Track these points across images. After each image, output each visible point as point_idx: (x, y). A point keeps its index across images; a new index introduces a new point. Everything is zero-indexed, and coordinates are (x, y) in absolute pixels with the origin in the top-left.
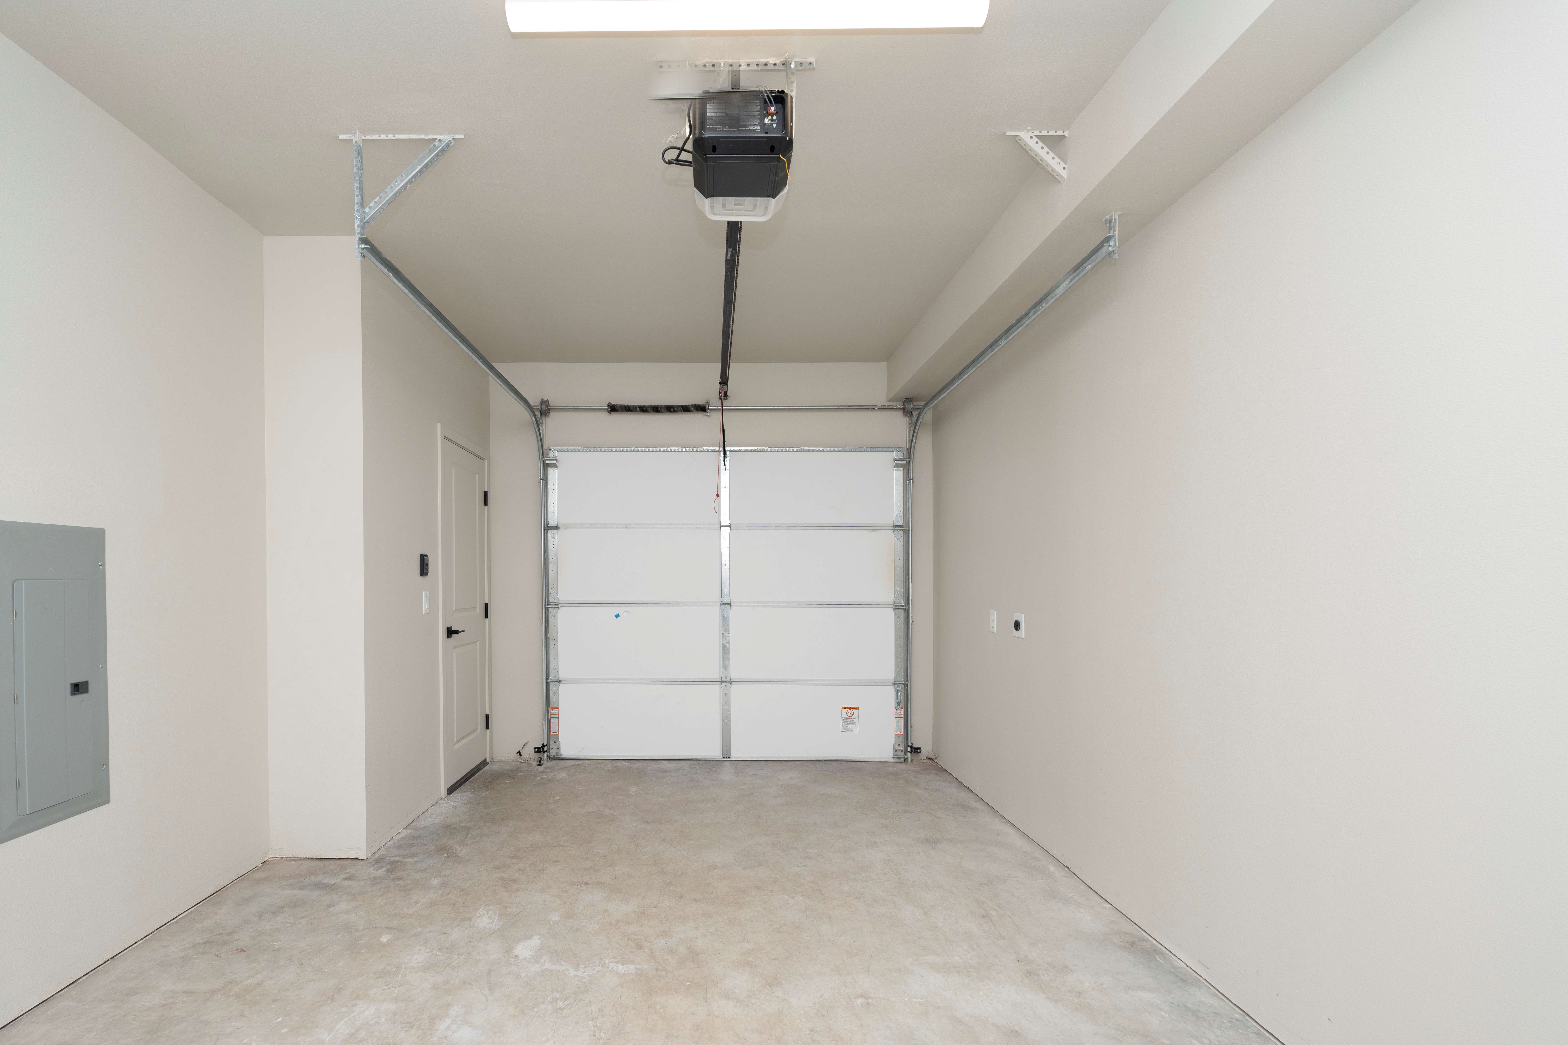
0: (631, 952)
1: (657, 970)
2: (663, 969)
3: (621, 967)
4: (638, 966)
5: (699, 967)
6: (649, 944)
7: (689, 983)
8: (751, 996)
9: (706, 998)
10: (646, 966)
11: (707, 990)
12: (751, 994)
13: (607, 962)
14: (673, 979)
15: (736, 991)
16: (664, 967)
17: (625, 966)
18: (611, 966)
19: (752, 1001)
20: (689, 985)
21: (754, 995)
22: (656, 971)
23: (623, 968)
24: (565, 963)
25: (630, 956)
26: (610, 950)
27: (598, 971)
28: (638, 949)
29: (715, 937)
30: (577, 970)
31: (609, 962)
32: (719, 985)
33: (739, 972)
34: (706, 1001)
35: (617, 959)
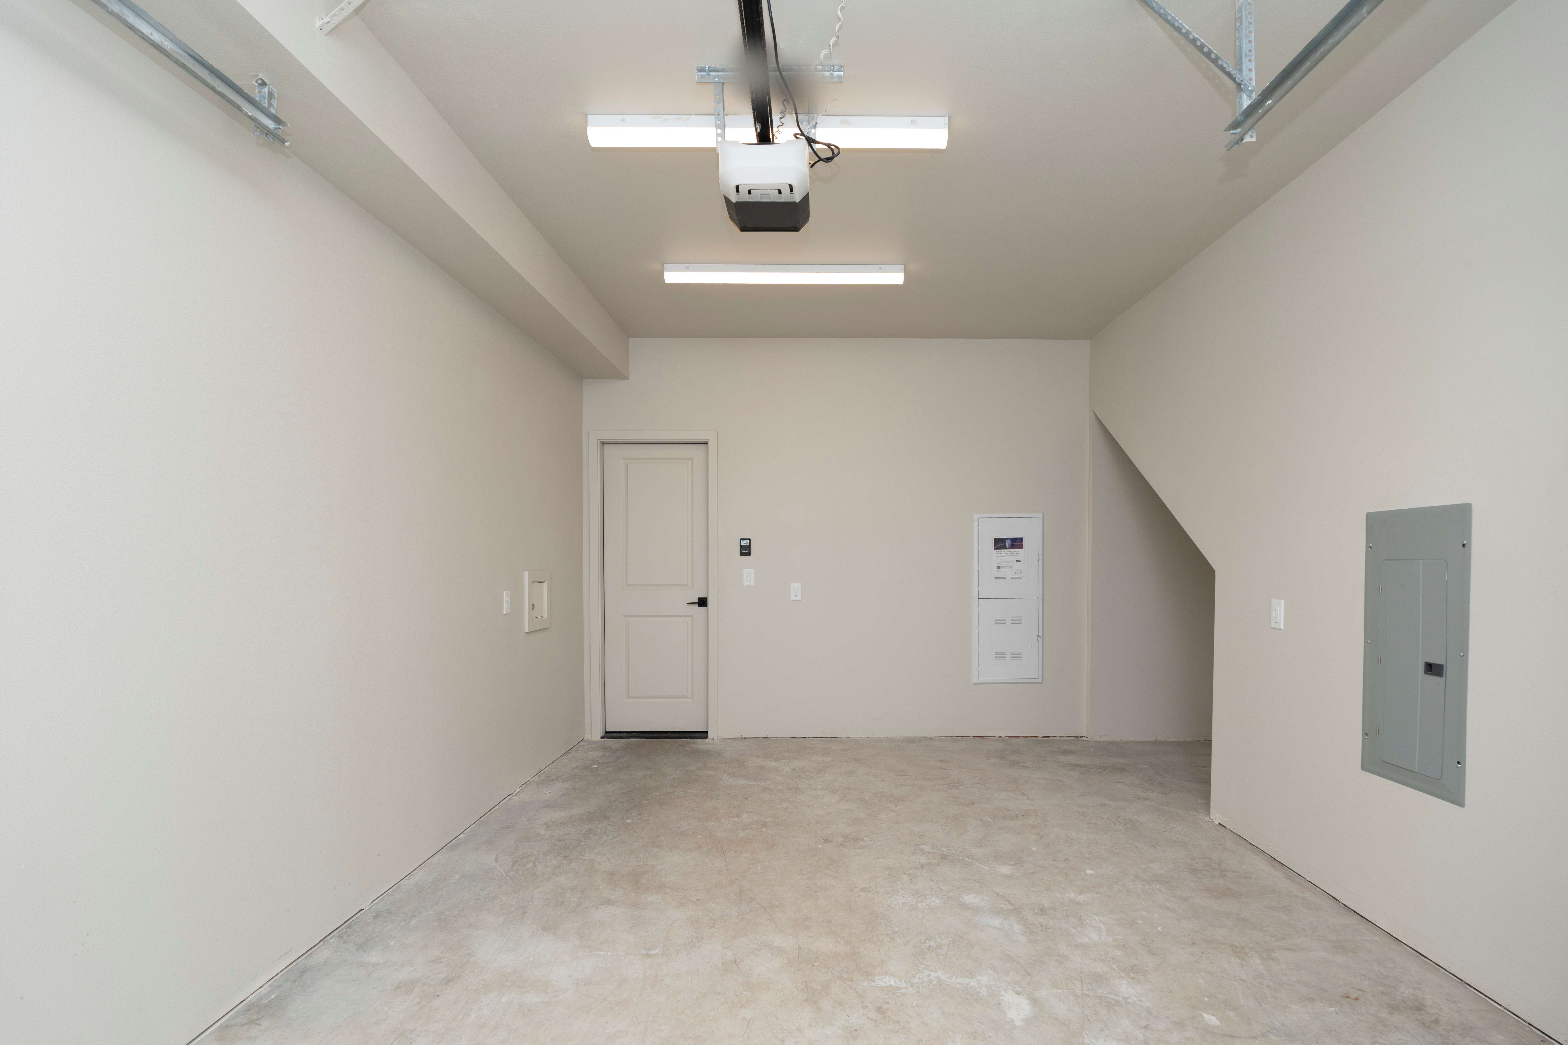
0: (888, 1003)
1: (852, 980)
2: (846, 981)
3: (892, 983)
4: (874, 984)
5: (806, 982)
6: (869, 1016)
7: (816, 964)
8: (756, 950)
9: (799, 949)
10: (865, 984)
11: (798, 956)
12: (756, 952)
13: (909, 988)
14: (833, 969)
15: (769, 955)
16: (844, 982)
17: (888, 984)
18: (904, 984)
19: (756, 946)
20: (816, 962)
21: (753, 952)
22: (852, 978)
23: (890, 982)
24: (956, 986)
25: (887, 997)
26: (914, 1004)
27: (915, 977)
28: (881, 1007)
29: (785, 1027)
30: (938, 978)
31: (907, 988)
32: (786, 961)
33: (763, 977)
34: (799, 946)
35: (901, 993)
